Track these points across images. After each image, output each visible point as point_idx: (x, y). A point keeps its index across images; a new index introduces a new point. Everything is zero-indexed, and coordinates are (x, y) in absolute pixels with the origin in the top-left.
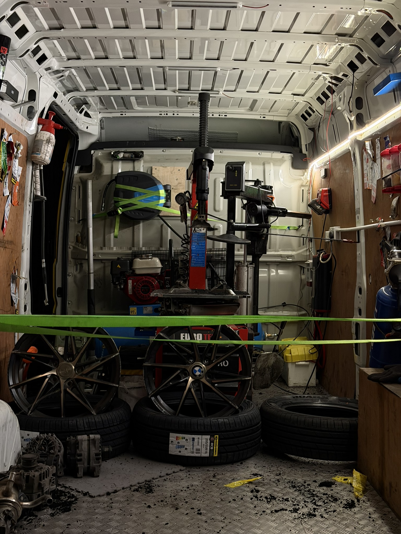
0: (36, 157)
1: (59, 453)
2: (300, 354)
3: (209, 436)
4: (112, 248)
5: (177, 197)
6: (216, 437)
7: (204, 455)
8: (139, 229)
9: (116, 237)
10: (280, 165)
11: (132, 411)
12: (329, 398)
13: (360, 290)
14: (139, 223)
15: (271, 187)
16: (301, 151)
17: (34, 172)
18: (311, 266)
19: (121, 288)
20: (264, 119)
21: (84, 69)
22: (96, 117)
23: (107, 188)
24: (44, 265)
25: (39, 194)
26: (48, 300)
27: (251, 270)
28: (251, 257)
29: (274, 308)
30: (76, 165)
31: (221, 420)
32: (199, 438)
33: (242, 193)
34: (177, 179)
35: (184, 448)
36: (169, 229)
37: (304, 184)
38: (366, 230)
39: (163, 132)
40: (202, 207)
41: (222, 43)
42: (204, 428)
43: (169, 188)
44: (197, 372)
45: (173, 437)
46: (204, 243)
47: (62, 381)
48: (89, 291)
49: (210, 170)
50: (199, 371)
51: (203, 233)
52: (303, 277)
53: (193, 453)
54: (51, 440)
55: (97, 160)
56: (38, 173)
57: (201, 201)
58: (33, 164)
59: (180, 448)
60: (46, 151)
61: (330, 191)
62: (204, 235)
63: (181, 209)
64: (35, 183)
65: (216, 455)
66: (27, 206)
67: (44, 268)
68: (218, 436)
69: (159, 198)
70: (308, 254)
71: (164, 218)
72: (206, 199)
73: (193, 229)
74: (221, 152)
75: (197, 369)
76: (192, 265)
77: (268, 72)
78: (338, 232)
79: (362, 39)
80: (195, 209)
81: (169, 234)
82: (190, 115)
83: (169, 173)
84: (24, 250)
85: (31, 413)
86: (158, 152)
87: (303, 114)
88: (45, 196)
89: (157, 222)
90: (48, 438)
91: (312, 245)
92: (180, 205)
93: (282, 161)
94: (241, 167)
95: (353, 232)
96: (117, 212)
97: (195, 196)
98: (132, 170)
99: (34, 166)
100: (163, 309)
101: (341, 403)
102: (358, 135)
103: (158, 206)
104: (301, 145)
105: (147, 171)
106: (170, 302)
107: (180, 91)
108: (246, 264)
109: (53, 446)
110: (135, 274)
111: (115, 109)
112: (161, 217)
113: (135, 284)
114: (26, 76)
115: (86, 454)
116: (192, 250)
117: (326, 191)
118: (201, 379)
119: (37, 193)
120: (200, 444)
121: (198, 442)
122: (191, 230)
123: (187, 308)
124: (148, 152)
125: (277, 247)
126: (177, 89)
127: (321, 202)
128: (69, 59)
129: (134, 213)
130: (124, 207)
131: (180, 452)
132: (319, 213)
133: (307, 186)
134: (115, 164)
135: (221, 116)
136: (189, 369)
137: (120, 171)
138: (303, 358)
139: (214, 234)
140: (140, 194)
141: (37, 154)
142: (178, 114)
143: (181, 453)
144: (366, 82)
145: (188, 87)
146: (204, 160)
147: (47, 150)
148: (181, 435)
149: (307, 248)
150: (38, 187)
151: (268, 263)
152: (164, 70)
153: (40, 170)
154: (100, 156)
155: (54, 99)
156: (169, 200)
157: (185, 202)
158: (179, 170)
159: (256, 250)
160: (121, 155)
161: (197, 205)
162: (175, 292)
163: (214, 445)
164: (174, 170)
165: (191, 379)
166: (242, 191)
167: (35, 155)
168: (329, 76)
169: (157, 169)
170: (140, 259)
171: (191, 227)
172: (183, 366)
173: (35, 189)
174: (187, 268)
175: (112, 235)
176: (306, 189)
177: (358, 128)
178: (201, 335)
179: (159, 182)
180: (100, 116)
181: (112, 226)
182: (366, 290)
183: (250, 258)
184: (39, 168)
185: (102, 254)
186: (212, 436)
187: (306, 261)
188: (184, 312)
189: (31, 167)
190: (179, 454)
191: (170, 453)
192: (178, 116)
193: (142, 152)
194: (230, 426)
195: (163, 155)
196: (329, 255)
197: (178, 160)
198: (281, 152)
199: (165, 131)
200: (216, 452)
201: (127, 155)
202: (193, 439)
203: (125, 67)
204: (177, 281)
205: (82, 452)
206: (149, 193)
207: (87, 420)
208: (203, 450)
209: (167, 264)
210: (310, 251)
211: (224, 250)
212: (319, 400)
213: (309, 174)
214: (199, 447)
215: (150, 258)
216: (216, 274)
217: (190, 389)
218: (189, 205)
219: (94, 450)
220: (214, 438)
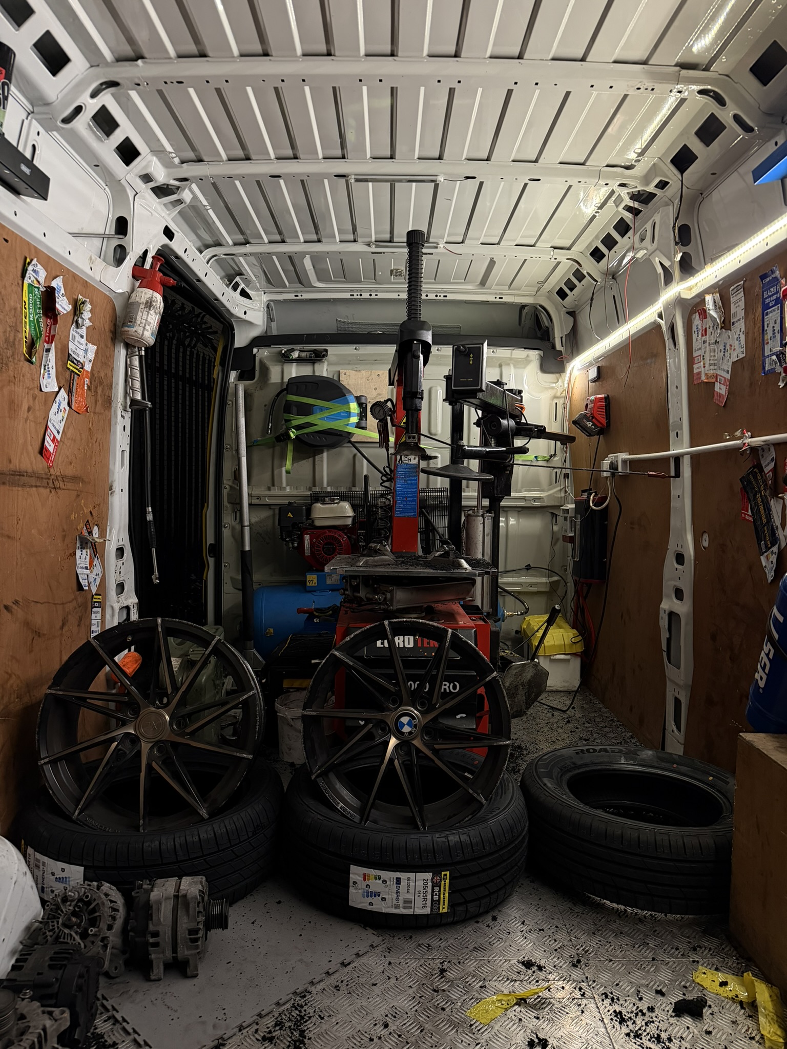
0: (128, 331)
1: (108, 933)
2: (557, 643)
3: (431, 874)
4: (285, 488)
5: (374, 408)
6: (445, 875)
7: (419, 911)
8: (322, 461)
9: (287, 472)
10: (525, 368)
11: (285, 789)
12: (639, 753)
13: (680, 558)
14: (322, 452)
15: (520, 392)
16: (554, 347)
17: (129, 360)
18: (572, 514)
19: (293, 547)
20: (501, 300)
21: (212, 183)
22: (260, 299)
23: (274, 401)
24: (150, 517)
25: (138, 397)
26: (159, 574)
27: (489, 523)
28: (488, 500)
29: (514, 572)
30: (232, 370)
31: (453, 839)
32: (409, 879)
33: (480, 395)
34: (375, 389)
35: (380, 898)
36: (365, 461)
37: (558, 394)
38: (695, 457)
39: (357, 326)
40: (412, 422)
41: (452, 92)
42: (421, 858)
43: (363, 400)
44: (406, 726)
45: (356, 873)
46: (416, 480)
47: (145, 747)
48: (243, 553)
49: (425, 363)
50: (409, 724)
51: (414, 465)
52: (556, 528)
53: (397, 907)
54: (95, 900)
55: (262, 363)
56: (136, 361)
57: (410, 412)
58: (128, 346)
59: (371, 896)
60: (144, 322)
61: (607, 399)
62: (416, 468)
63: (379, 427)
64: (132, 379)
65: (445, 910)
66: (117, 417)
67: (150, 521)
68: (448, 873)
69: (349, 415)
70: (563, 495)
71: (357, 445)
72: (419, 408)
73: (398, 457)
74: (438, 350)
75: (405, 720)
76: (397, 513)
77: (526, 185)
78: (624, 462)
79: (727, 76)
80: (401, 427)
81: (365, 468)
82: (394, 296)
83: (364, 380)
84: (114, 492)
85: (79, 814)
86: (348, 350)
87: (561, 288)
88: (149, 401)
89: (347, 452)
90: (87, 897)
91: (568, 482)
92: (378, 421)
93: (527, 361)
94: (480, 347)
95: (666, 459)
96: (289, 436)
97: (400, 407)
98: (311, 374)
99: (129, 350)
100: (347, 592)
101: (663, 764)
102: (684, 289)
103: (348, 427)
104: (554, 338)
105: (333, 376)
106: (358, 580)
107: (377, 243)
108: (481, 512)
109: (97, 914)
110: (315, 526)
111: (285, 287)
112: (353, 444)
113: (314, 540)
114: (106, 187)
115: (169, 932)
116: (396, 491)
117: (601, 399)
118: (413, 739)
119: (135, 395)
120: (412, 890)
121: (408, 886)
122: (396, 460)
123: (387, 591)
124: (334, 351)
125: (519, 485)
126: (373, 239)
127: (593, 417)
128: (183, 162)
129: (313, 437)
130: (298, 428)
131: (371, 904)
132: (589, 433)
133: (562, 397)
134: (287, 367)
135: (438, 298)
136: (390, 718)
137: (294, 376)
138: (562, 649)
139: (428, 464)
140: (322, 409)
141: (129, 326)
142: (376, 295)
143: (374, 906)
144: (702, 194)
145: (390, 237)
146: (415, 342)
147: (146, 320)
148: (372, 872)
149: (562, 487)
150: (137, 385)
151: (505, 509)
152: (347, 182)
153: (140, 357)
154: (267, 357)
155: (166, 240)
156: (364, 419)
157: (385, 416)
158: (378, 375)
159: (496, 492)
160: (295, 355)
161: (404, 421)
162: (366, 564)
163: (440, 891)
164: (371, 375)
165: (393, 742)
166: (481, 390)
167: (126, 329)
168: (628, 193)
169: (347, 374)
170: (323, 504)
171: (395, 454)
172: (378, 716)
173: (132, 388)
174: (391, 518)
175: (284, 469)
176: (560, 402)
177: (682, 279)
178: (412, 638)
179: (350, 392)
180: (265, 298)
181: (283, 457)
182: (692, 558)
183: (486, 502)
184: (137, 353)
185: (270, 496)
186: (436, 873)
187: (562, 506)
188: (382, 599)
189: (123, 352)
190: (370, 908)
191: (351, 904)
192: (376, 297)
193: (326, 351)
194: (473, 850)
195: (356, 355)
196: (606, 498)
197: (376, 361)
198: (525, 348)
199: (360, 324)
200: (444, 903)
201: (303, 354)
202: (398, 881)
203: (279, 177)
204: (370, 545)
205: (160, 929)
206: (335, 407)
207: (183, 839)
208: (419, 902)
209: (362, 511)
210: (566, 492)
211: (444, 491)
212: (621, 757)
213: (567, 379)
214: (410, 896)
215: (337, 503)
216: (432, 525)
217: (391, 760)
218: (392, 420)
219: (186, 921)
220: (441, 877)
